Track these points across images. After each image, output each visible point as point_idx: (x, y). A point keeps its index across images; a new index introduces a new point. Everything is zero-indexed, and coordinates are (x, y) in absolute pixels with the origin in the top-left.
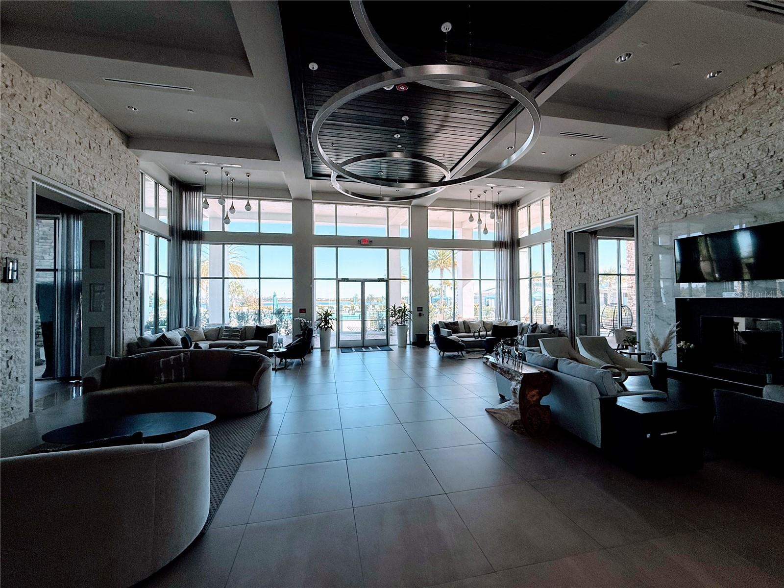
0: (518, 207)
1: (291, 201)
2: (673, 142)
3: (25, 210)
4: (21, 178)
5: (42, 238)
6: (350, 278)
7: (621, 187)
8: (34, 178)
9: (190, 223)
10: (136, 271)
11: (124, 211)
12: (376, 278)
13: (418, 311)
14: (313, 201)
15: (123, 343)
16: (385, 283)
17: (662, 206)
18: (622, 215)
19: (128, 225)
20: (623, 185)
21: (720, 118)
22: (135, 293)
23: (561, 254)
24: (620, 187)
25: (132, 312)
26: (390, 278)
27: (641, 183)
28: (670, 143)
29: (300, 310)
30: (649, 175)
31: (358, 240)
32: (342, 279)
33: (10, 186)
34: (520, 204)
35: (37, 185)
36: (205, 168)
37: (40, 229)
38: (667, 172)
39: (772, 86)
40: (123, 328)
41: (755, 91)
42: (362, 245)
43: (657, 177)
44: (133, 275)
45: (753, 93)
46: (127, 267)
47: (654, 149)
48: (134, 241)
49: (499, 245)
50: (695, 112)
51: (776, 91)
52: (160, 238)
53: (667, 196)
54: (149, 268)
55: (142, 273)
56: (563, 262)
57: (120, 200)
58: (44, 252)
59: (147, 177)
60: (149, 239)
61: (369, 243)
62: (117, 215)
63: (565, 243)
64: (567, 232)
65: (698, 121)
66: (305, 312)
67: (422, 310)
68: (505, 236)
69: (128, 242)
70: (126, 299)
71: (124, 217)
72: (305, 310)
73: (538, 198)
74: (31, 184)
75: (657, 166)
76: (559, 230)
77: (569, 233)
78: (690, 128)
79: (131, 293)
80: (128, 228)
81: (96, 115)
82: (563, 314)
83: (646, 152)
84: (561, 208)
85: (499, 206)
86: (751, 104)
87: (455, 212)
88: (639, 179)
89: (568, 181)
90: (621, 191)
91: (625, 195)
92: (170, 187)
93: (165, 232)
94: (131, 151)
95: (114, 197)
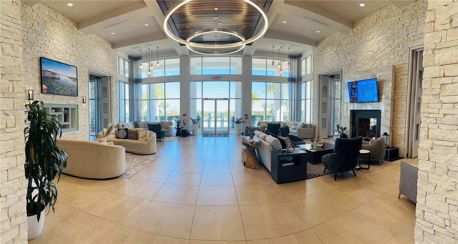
0: (302, 58)
1: (179, 57)
2: (354, 34)
3: (86, 80)
4: (86, 70)
6: (209, 98)
8: (88, 69)
9: (136, 76)
10: (117, 98)
11: (112, 75)
12: (223, 98)
13: (245, 116)
14: (190, 56)
16: (228, 101)
17: (349, 66)
22: (117, 107)
23: (316, 86)
24: (337, 53)
26: (230, 98)
27: (344, 53)
29: (184, 114)
30: (346, 49)
31: (213, 77)
32: (205, 98)
33: (83, 74)
34: (303, 56)
35: (89, 71)
36: (140, 49)
38: (352, 49)
40: (113, 120)
42: (215, 79)
43: (349, 51)
44: (116, 100)
45: (376, 19)
46: (114, 97)
48: (116, 86)
49: (291, 80)
51: (382, 21)
52: (126, 84)
53: (351, 61)
54: (122, 97)
55: (119, 99)
56: (317, 90)
57: (111, 70)
60: (122, 84)
62: (110, 77)
63: (317, 80)
64: (319, 75)
66: (186, 116)
67: (247, 116)
68: (295, 75)
69: (114, 87)
70: (114, 109)
71: (112, 77)
72: (186, 114)
73: (309, 54)
76: (316, 74)
77: (320, 75)
79: (115, 107)
80: (114, 81)
81: (103, 40)
82: (316, 118)
83: (346, 38)
84: (317, 61)
85: (291, 57)
87: (268, 60)
88: (343, 51)
89: (320, 46)
90: (337, 56)
91: (339, 58)
92: (129, 60)
93: (127, 81)
94: (114, 50)
95: (109, 70)
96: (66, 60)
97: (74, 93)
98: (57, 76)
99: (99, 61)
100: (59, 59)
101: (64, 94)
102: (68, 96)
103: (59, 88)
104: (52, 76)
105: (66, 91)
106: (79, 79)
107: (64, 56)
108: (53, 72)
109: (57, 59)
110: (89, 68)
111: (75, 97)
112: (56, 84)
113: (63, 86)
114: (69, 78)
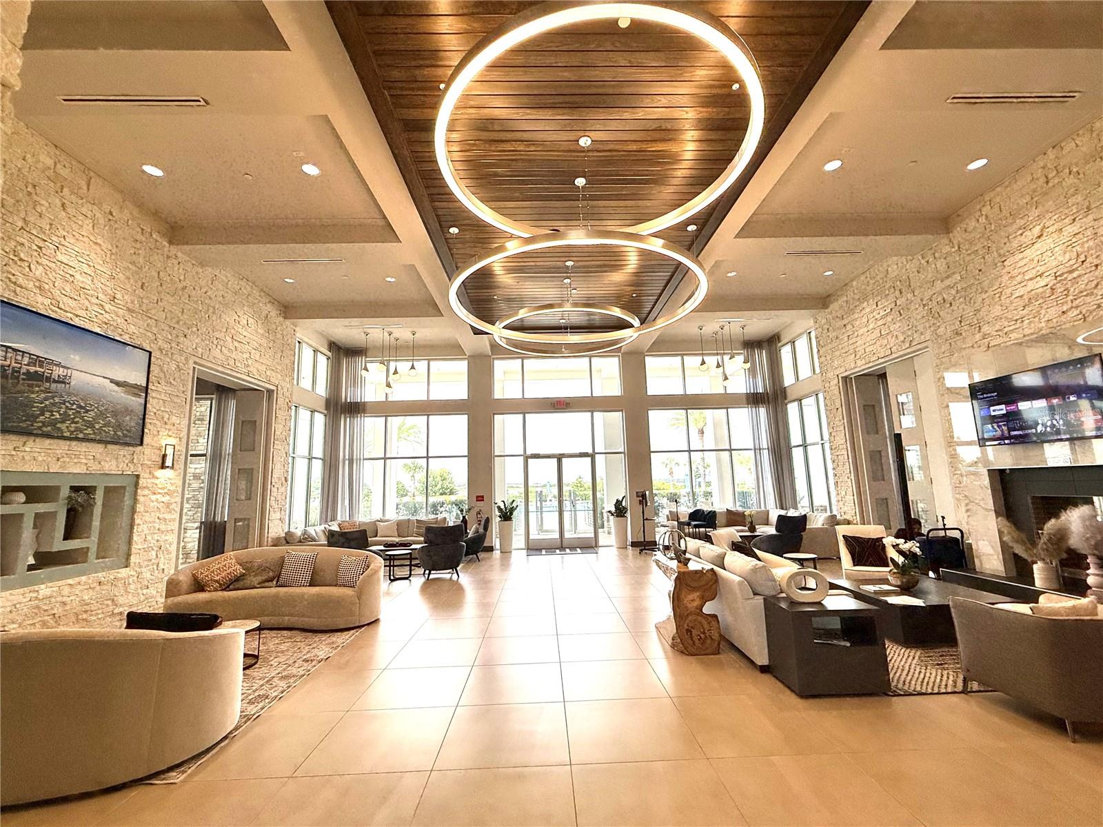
0: (779, 342)
1: (466, 358)
2: (957, 248)
3: (185, 397)
4: (184, 365)
5: (199, 420)
6: (542, 452)
7: (901, 311)
8: (195, 363)
9: (348, 394)
10: (286, 453)
11: (277, 387)
12: (577, 451)
14: (493, 357)
15: (268, 537)
16: (590, 458)
17: (956, 336)
18: (909, 350)
19: (280, 401)
20: (903, 309)
21: (1009, 214)
22: (283, 479)
23: (837, 409)
24: (899, 312)
25: (280, 501)
26: (596, 451)
27: (924, 306)
28: (953, 250)
29: (477, 497)
30: (934, 294)
31: (551, 404)
32: (532, 454)
33: (174, 374)
34: (782, 338)
35: (198, 369)
36: (366, 330)
37: (198, 409)
38: (956, 289)
39: (1067, 171)
40: (269, 520)
41: (1047, 177)
42: (558, 409)
43: (945, 296)
44: (283, 458)
45: (1045, 180)
46: (278, 450)
47: (935, 258)
48: (285, 420)
50: (978, 207)
51: (1072, 176)
52: (316, 413)
53: (961, 322)
54: (302, 449)
55: (293, 455)
56: (840, 421)
57: (274, 374)
58: (199, 435)
59: (304, 346)
60: (304, 415)
61: (565, 407)
62: (270, 392)
63: (840, 393)
64: (843, 377)
65: (982, 220)
66: (483, 500)
67: (644, 495)
68: (764, 386)
69: (280, 421)
70: (274, 486)
71: (277, 393)
72: (483, 497)
73: (802, 330)
74: (192, 368)
75: (942, 281)
76: (830, 375)
77: (845, 378)
78: (975, 228)
79: (279, 479)
81: (256, 293)
82: (849, 498)
83: (926, 263)
84: (830, 343)
85: (751, 345)
86: (1046, 194)
87: (685, 357)
88: (922, 300)
89: (834, 306)
90: (902, 317)
91: (908, 323)
92: (329, 354)
93: (321, 406)
94: (288, 322)
95: (268, 373)
96: (106, 324)
97: (125, 436)
98: (58, 372)
99: (236, 344)
100: (77, 316)
101: (81, 436)
102: (100, 442)
103: (58, 412)
104: (32, 369)
105: (90, 425)
106: (153, 388)
107: (103, 312)
108: (38, 357)
109: (69, 315)
110: (198, 360)
111: (131, 448)
112: (46, 399)
113: (81, 407)
114: (112, 381)
